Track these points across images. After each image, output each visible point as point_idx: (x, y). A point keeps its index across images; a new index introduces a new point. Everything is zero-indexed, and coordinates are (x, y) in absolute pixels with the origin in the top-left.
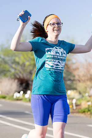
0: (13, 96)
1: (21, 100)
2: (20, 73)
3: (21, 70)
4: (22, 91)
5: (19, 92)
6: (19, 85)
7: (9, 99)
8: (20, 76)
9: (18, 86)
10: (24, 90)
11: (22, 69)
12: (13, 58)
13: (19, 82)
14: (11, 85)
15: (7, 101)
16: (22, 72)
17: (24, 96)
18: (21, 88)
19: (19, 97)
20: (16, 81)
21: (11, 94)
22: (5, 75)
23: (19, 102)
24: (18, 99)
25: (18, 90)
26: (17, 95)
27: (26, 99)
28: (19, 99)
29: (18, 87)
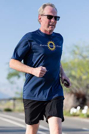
3: (77, 84)
10: (81, 105)
17: (81, 112)
27: (83, 115)
28: (76, 115)
29: (75, 103)
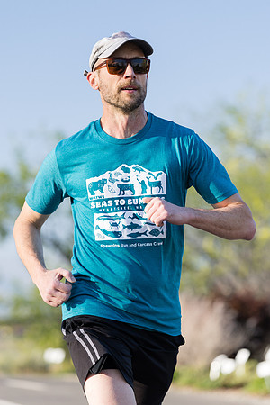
6: (232, 326)
8: (234, 288)
10: (254, 345)
11: (242, 257)
14: (199, 325)
17: (253, 370)
18: (241, 339)
19: (232, 375)
20: (220, 307)
21: (200, 364)
24: (227, 385)
25: (229, 346)
27: (262, 381)
29: (228, 335)
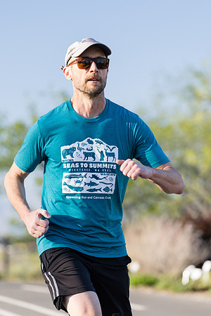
0: (181, 276)
1: (205, 289)
2: (202, 201)
3: (202, 192)
4: (209, 260)
5: (200, 266)
6: (199, 242)
7: (166, 287)
9: (193, 243)
11: (206, 189)
12: (178, 153)
13: (199, 233)
14: (173, 242)
15: (159, 293)
16: (207, 198)
18: (205, 253)
19: (198, 281)
20: (189, 228)
21: (174, 272)
22: (151, 209)
23: (199, 297)
24: (195, 289)
25: (197, 258)
26: (191, 274)
28: (200, 286)
29: (196, 249)
